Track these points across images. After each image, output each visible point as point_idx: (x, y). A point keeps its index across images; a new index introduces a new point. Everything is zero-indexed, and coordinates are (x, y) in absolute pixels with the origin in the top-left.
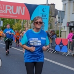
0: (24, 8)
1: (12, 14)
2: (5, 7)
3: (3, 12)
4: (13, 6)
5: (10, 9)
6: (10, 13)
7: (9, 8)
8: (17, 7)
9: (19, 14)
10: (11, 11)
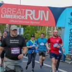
0: (48, 12)
1: (33, 20)
2: (25, 11)
3: (23, 17)
4: (34, 11)
5: (31, 14)
6: (31, 19)
7: (29, 13)
8: (40, 11)
9: (42, 19)
10: (32, 16)
